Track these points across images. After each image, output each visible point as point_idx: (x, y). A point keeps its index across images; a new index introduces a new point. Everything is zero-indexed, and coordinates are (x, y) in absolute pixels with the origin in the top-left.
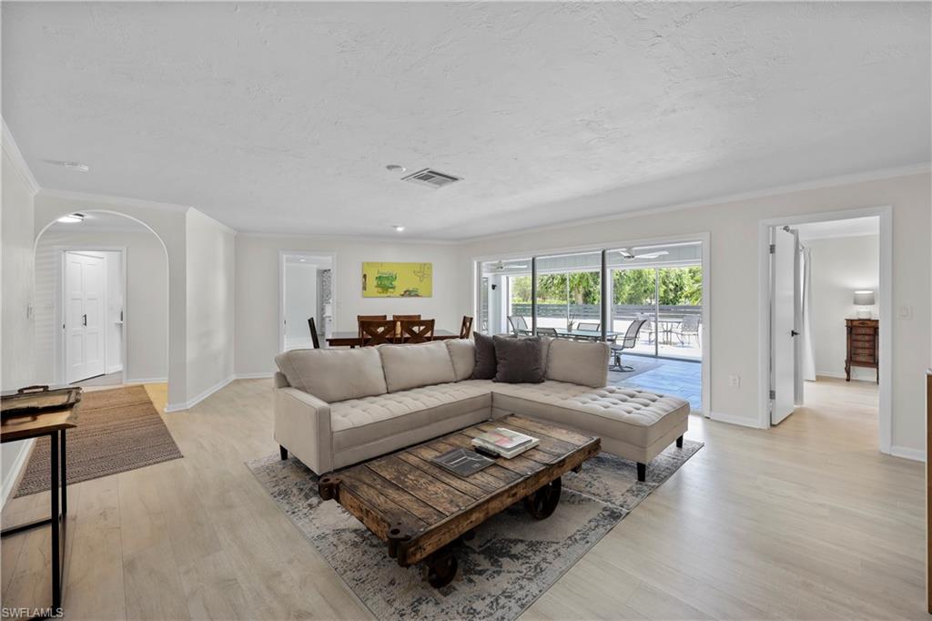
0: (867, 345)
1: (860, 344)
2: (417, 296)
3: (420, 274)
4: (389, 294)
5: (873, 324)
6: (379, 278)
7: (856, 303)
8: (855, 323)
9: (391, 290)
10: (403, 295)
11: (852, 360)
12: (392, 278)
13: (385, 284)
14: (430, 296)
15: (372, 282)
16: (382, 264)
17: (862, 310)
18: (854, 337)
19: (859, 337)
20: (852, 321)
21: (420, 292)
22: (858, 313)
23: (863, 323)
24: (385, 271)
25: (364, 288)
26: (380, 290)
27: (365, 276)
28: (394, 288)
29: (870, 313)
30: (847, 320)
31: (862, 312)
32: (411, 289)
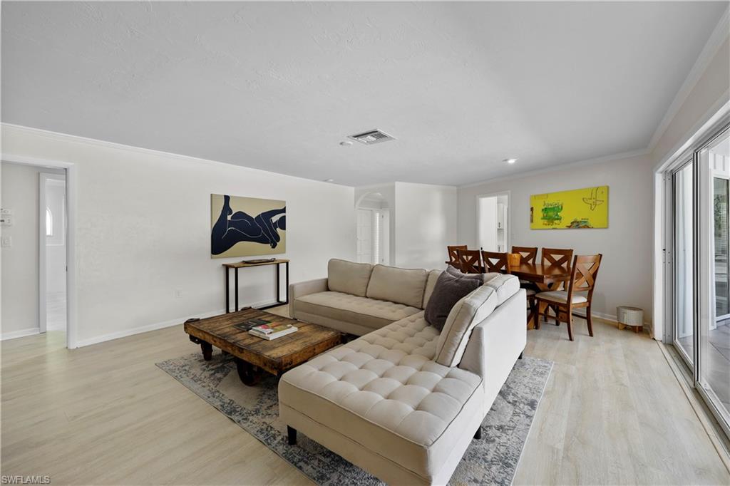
2: (588, 227)
3: (591, 202)
4: (553, 226)
6: (545, 210)
9: (556, 222)
10: (569, 227)
12: (558, 208)
13: (551, 215)
14: (607, 228)
15: (539, 214)
16: (547, 195)
21: (591, 223)
24: (551, 201)
25: (532, 221)
26: (546, 222)
27: (532, 209)
28: (559, 219)
32: (579, 219)
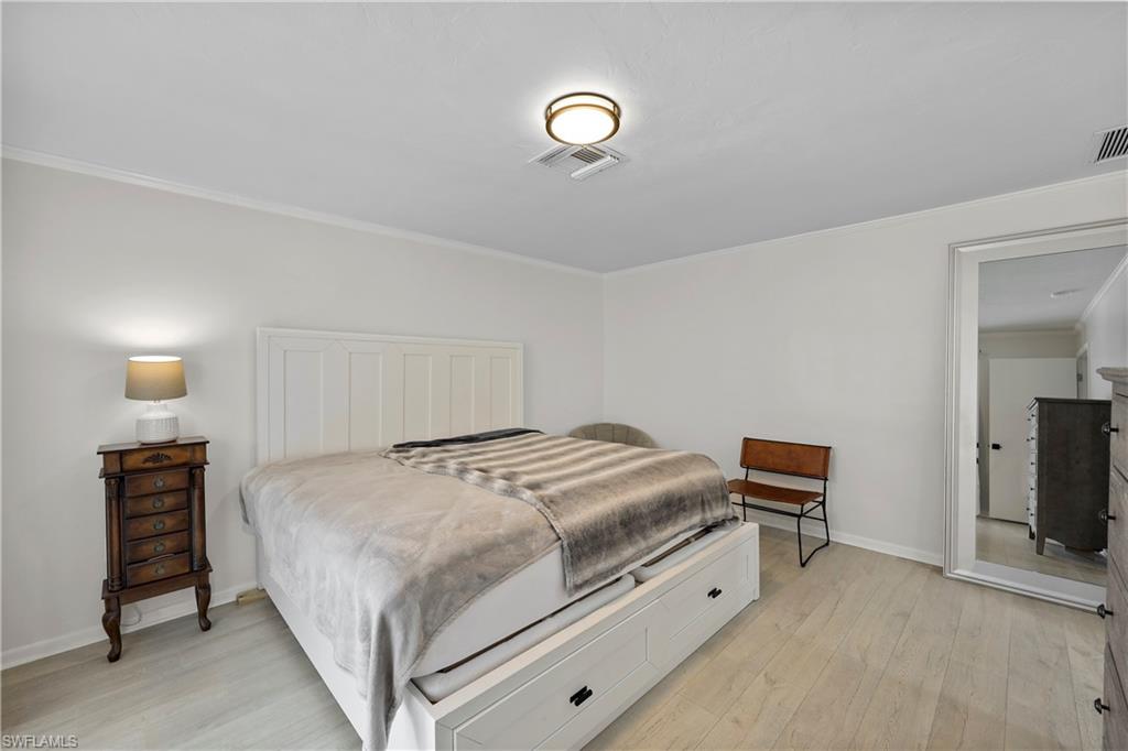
0: (169, 522)
1: (148, 526)
5: (185, 456)
7: (134, 391)
8: (131, 462)
11: (124, 585)
17: (152, 415)
18: (130, 507)
19: (148, 505)
20: (122, 454)
22: (141, 424)
23: (155, 458)
29: (174, 421)
30: (106, 454)
31: (153, 420)
